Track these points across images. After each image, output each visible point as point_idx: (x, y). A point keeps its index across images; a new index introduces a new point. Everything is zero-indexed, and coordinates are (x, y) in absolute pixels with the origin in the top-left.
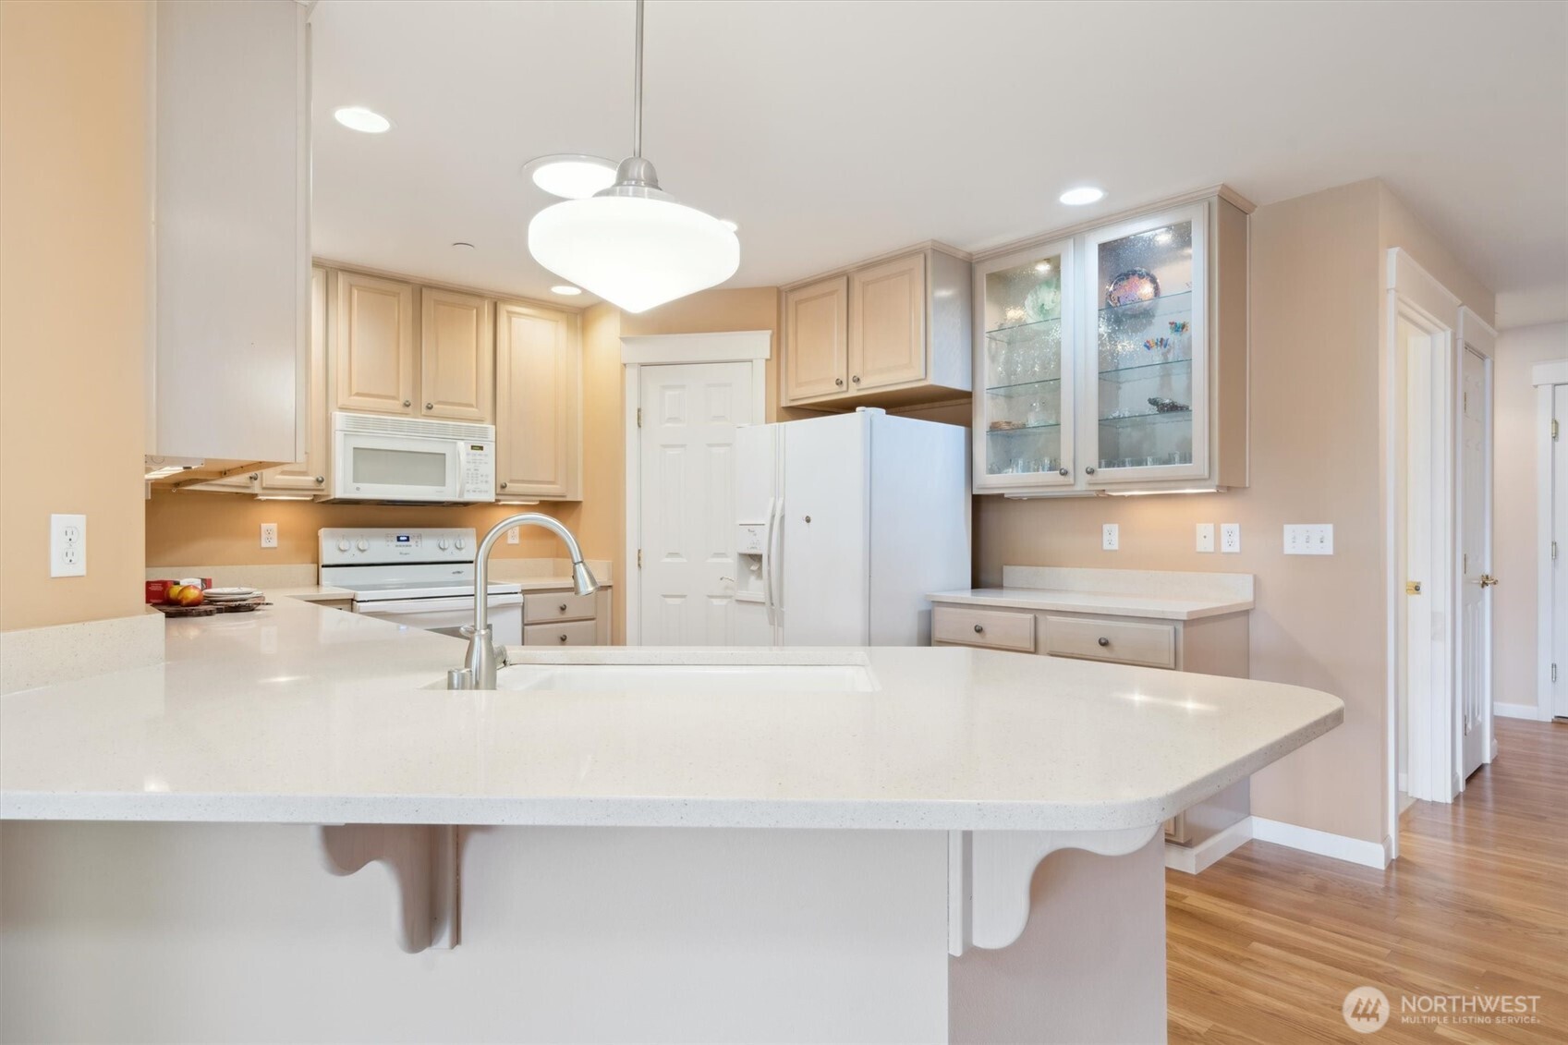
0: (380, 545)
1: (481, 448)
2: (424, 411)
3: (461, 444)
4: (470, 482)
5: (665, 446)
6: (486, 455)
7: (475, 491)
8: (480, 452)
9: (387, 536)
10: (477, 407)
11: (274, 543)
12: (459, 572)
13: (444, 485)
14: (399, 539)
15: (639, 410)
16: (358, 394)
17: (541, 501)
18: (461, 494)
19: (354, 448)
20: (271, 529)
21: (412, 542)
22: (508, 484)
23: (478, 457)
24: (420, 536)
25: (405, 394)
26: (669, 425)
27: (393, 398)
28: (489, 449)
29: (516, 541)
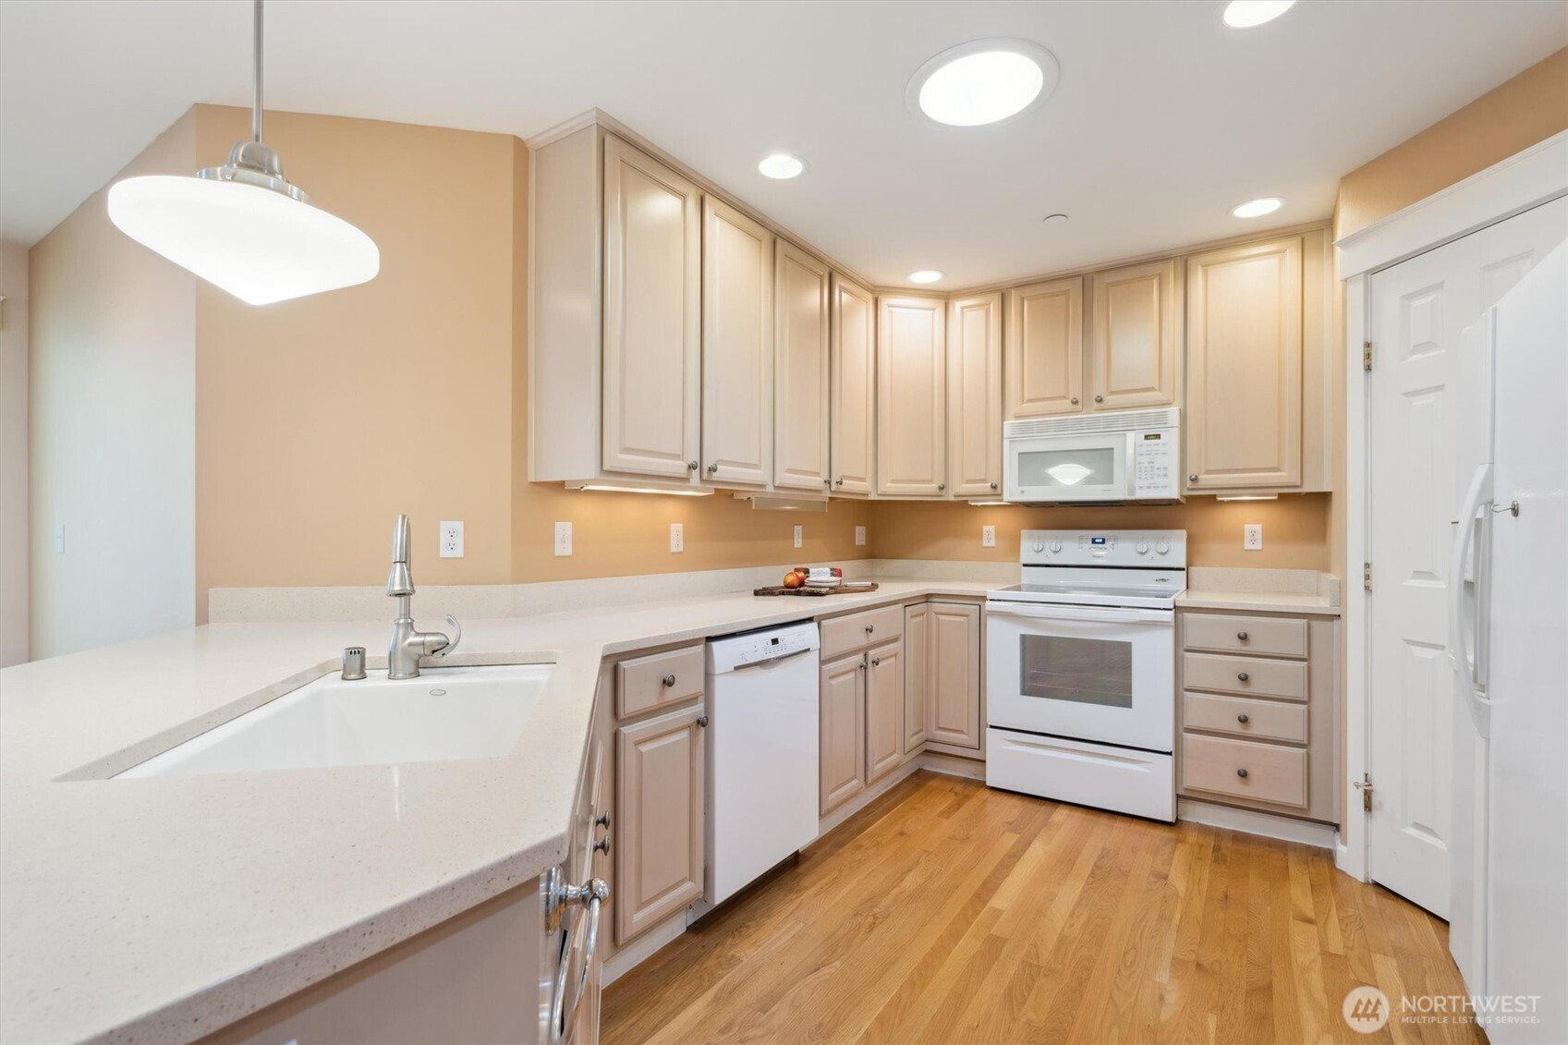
0: (1074, 547)
1: (1158, 436)
2: (1096, 405)
3: (1131, 436)
4: (1143, 476)
5: (1409, 394)
6: (1164, 444)
7: (1149, 487)
8: (1157, 441)
9: (1081, 538)
10: (1160, 391)
11: (992, 543)
12: (1163, 580)
13: (1112, 483)
14: (1094, 541)
15: (1368, 345)
16: (1030, 401)
17: (1280, 495)
18: (1132, 490)
19: (1019, 454)
20: (990, 531)
21: (1108, 544)
22: (1200, 477)
23: (1154, 448)
24: (1116, 539)
25: (1076, 391)
26: (1416, 357)
27: (1063, 397)
28: (1171, 438)
29: (1258, 546)
